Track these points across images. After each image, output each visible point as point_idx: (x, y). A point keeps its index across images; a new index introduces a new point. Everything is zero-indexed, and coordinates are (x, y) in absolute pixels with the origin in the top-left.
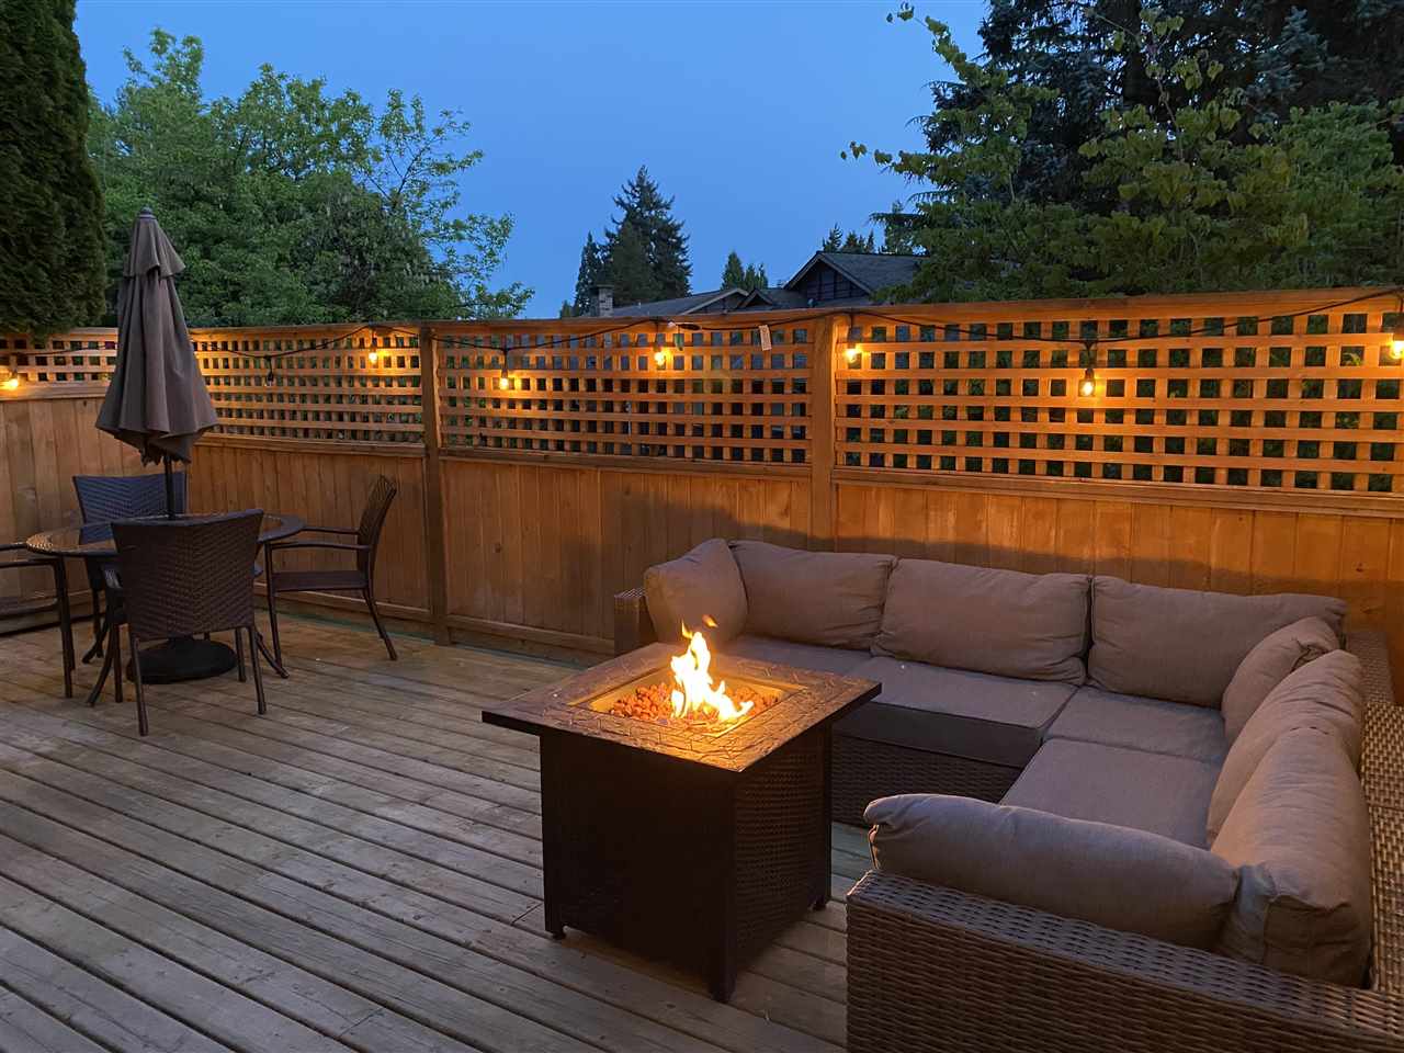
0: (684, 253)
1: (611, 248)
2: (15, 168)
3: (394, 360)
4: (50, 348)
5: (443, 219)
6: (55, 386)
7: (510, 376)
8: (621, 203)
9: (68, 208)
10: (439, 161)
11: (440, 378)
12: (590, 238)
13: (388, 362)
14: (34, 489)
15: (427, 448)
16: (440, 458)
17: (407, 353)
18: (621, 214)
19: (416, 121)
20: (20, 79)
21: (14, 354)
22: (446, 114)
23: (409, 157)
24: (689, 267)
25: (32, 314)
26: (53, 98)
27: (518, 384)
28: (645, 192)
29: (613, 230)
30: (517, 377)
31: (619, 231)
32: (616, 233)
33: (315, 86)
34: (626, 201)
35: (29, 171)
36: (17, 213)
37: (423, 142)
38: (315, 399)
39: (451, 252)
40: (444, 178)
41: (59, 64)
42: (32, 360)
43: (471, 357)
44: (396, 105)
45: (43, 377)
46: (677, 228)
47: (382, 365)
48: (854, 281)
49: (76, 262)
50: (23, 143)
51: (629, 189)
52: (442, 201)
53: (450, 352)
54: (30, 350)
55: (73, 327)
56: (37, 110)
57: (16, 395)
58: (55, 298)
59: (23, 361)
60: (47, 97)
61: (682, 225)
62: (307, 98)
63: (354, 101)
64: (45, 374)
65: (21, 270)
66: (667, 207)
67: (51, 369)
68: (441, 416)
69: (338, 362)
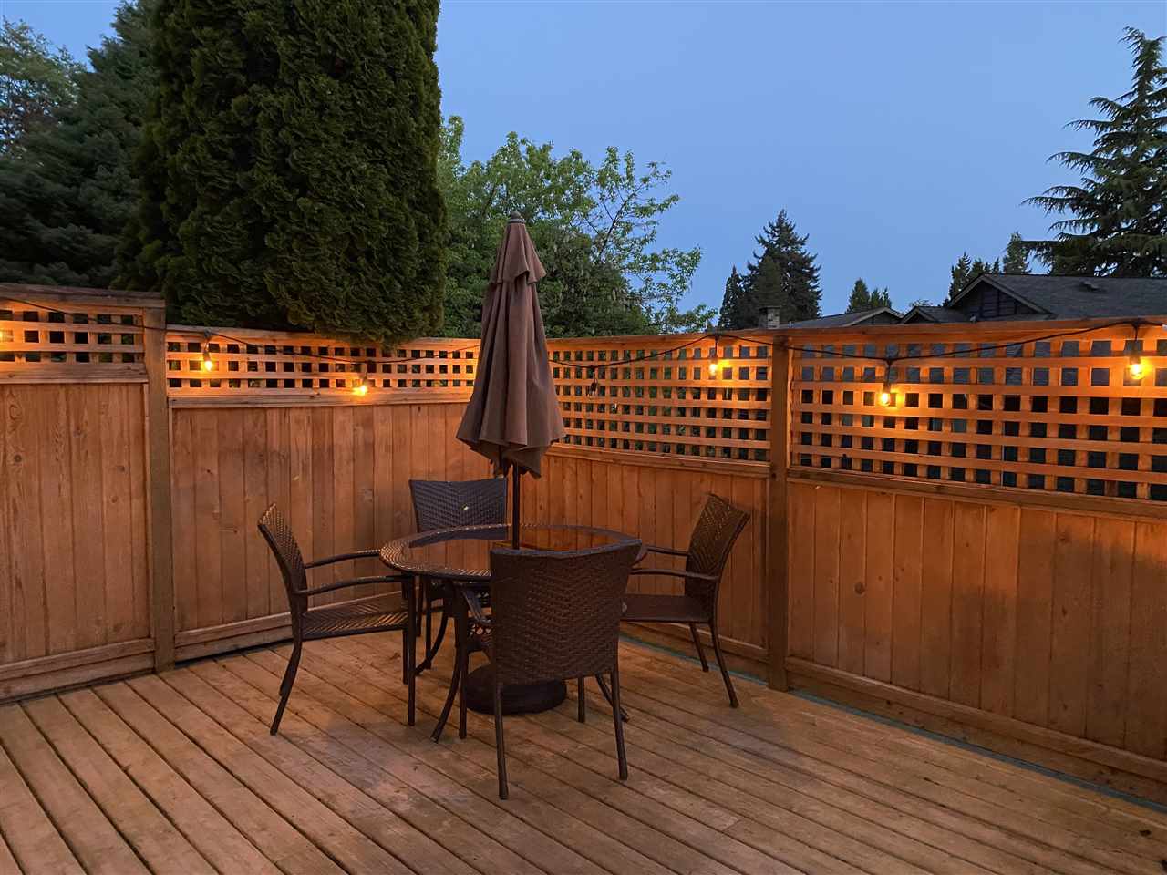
0: (816, 281)
1: (752, 279)
2: (381, 186)
3: (736, 372)
4: (394, 358)
5: (642, 253)
6: (397, 392)
7: (893, 391)
8: (762, 241)
9: (420, 224)
10: (643, 205)
11: (792, 391)
12: (734, 270)
13: (728, 374)
14: (372, 490)
15: (772, 468)
16: (788, 479)
17: (752, 365)
18: (762, 251)
19: (628, 173)
20: (392, 102)
21: (365, 362)
22: (653, 165)
23: (619, 202)
24: (819, 292)
25: (386, 324)
26: (416, 121)
27: (901, 399)
28: (783, 230)
29: (755, 263)
30: (900, 393)
31: (759, 264)
32: (757, 265)
33: (546, 148)
34: (767, 240)
35: (392, 189)
36: (381, 227)
37: (632, 189)
38: (640, 410)
39: (648, 281)
40: (646, 219)
41: (423, 88)
42: (379, 367)
43: (836, 368)
44: (613, 159)
45: (387, 384)
46: (811, 260)
47: (720, 377)
48: (1019, 299)
49: (424, 274)
50: (389, 163)
51: (770, 229)
52: (642, 239)
53: (807, 363)
54: (379, 358)
55: (417, 337)
56: (403, 130)
57: (366, 401)
58: (407, 310)
59: (372, 369)
60: (412, 119)
61: (814, 258)
62: (539, 158)
63: (577, 158)
64: (389, 381)
65: (381, 281)
66: (802, 243)
67: (394, 377)
68: (792, 433)
69: (668, 372)
